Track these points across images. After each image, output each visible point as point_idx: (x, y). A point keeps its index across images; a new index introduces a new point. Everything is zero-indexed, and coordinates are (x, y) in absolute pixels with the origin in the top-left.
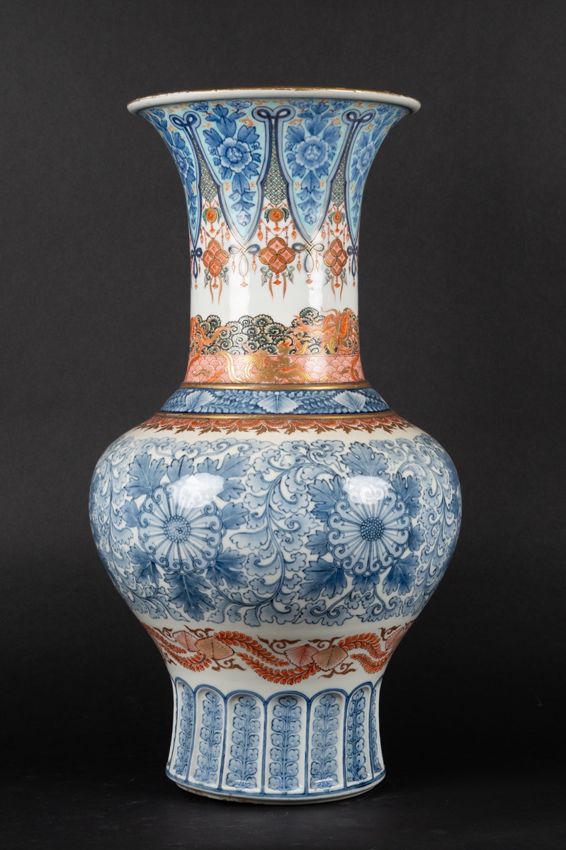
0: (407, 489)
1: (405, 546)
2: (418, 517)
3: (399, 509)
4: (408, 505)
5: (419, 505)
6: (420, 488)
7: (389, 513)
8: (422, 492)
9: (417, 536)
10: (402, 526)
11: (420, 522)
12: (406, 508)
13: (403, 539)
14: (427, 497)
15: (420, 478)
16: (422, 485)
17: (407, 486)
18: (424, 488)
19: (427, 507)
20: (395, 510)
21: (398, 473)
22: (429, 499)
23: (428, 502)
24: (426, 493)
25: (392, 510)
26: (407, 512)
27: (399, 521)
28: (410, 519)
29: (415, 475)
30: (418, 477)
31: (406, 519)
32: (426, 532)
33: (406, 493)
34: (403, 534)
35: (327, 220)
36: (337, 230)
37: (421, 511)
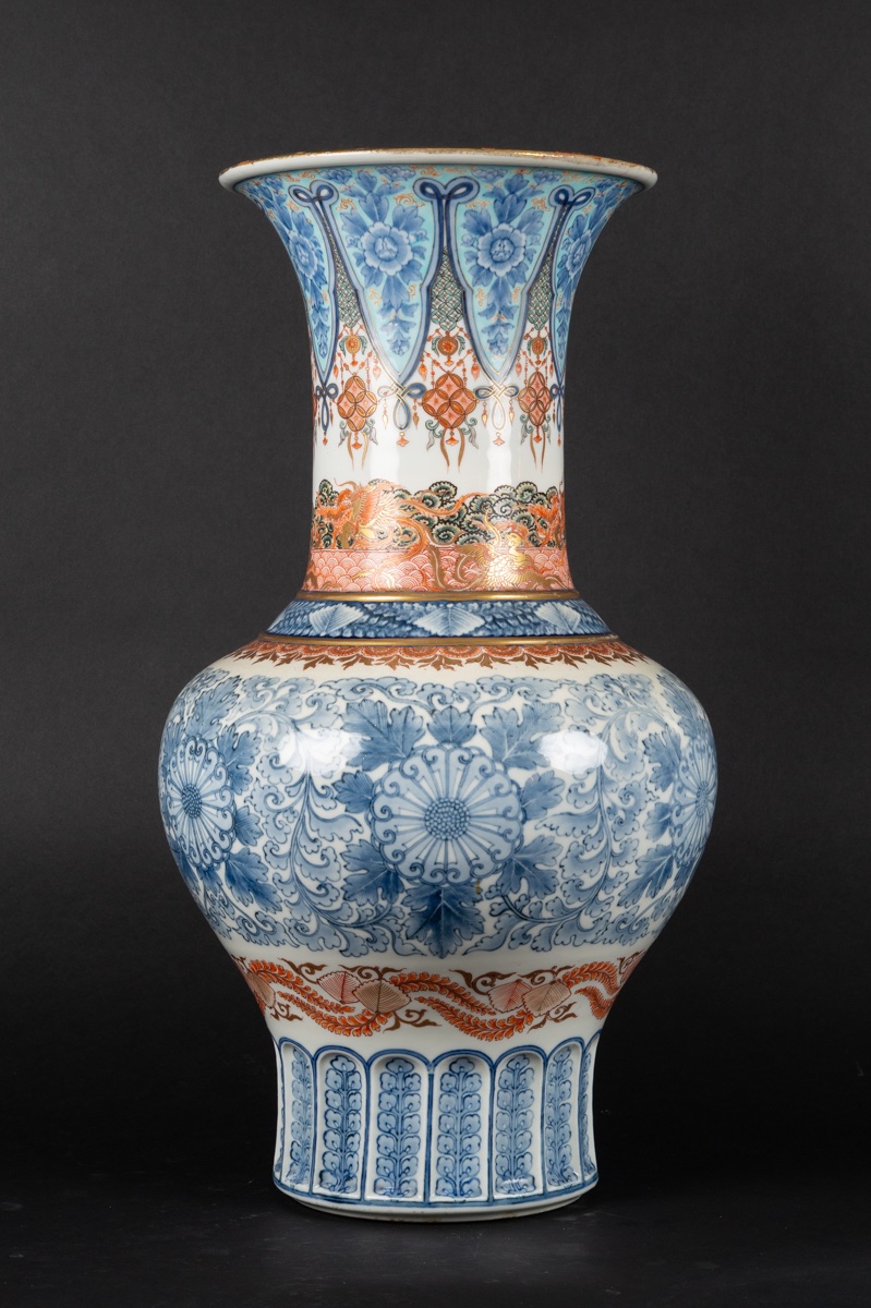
0: (234, 750)
1: (231, 834)
2: (246, 794)
3: (219, 777)
4: (230, 774)
5: (248, 777)
6: (255, 751)
7: (205, 782)
8: (257, 759)
9: (244, 823)
10: (222, 804)
11: (248, 803)
12: (228, 778)
13: (227, 823)
14: (265, 765)
15: (263, 737)
16: (261, 747)
17: (235, 746)
18: (263, 753)
19: (264, 782)
20: (213, 778)
21: (233, 724)
22: (268, 770)
23: (265, 774)
24: (266, 761)
25: (210, 777)
26: (229, 784)
27: (218, 795)
28: (232, 795)
29: (257, 732)
30: (259, 735)
31: (227, 793)
32: (263, 820)
33: (231, 756)
34: (225, 816)
35: (338, 349)
36: (354, 363)
37: (251, 786)
